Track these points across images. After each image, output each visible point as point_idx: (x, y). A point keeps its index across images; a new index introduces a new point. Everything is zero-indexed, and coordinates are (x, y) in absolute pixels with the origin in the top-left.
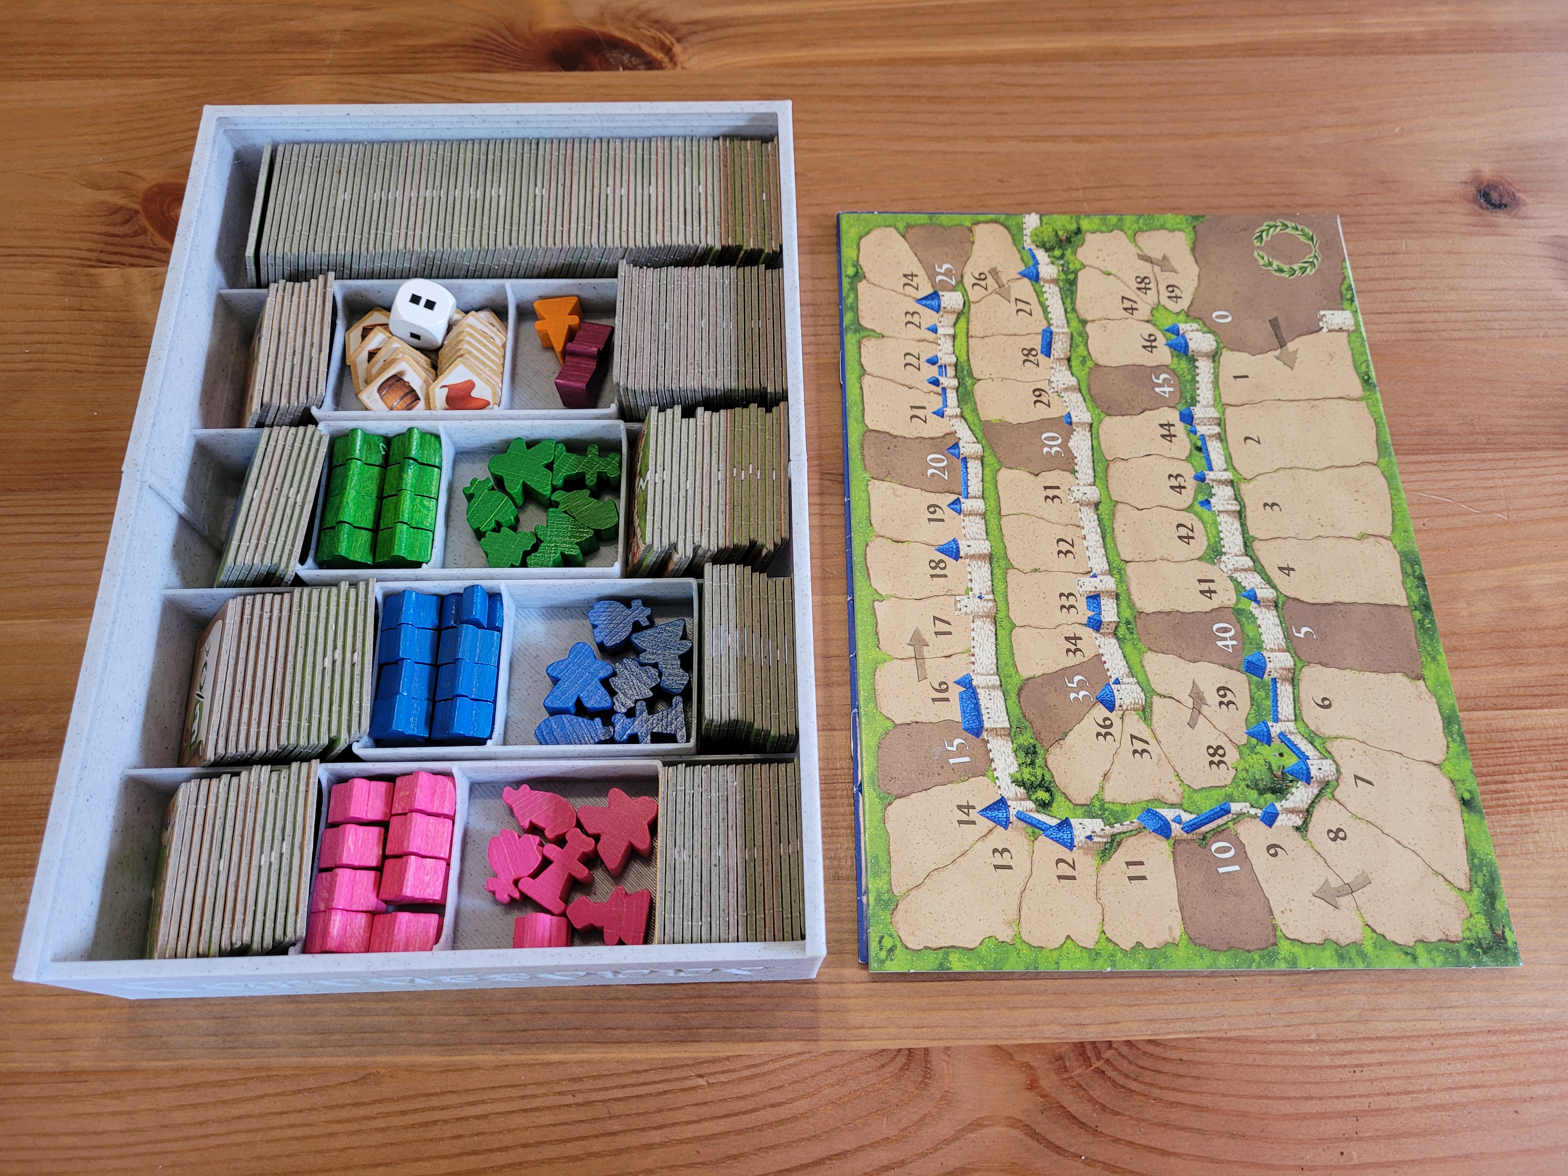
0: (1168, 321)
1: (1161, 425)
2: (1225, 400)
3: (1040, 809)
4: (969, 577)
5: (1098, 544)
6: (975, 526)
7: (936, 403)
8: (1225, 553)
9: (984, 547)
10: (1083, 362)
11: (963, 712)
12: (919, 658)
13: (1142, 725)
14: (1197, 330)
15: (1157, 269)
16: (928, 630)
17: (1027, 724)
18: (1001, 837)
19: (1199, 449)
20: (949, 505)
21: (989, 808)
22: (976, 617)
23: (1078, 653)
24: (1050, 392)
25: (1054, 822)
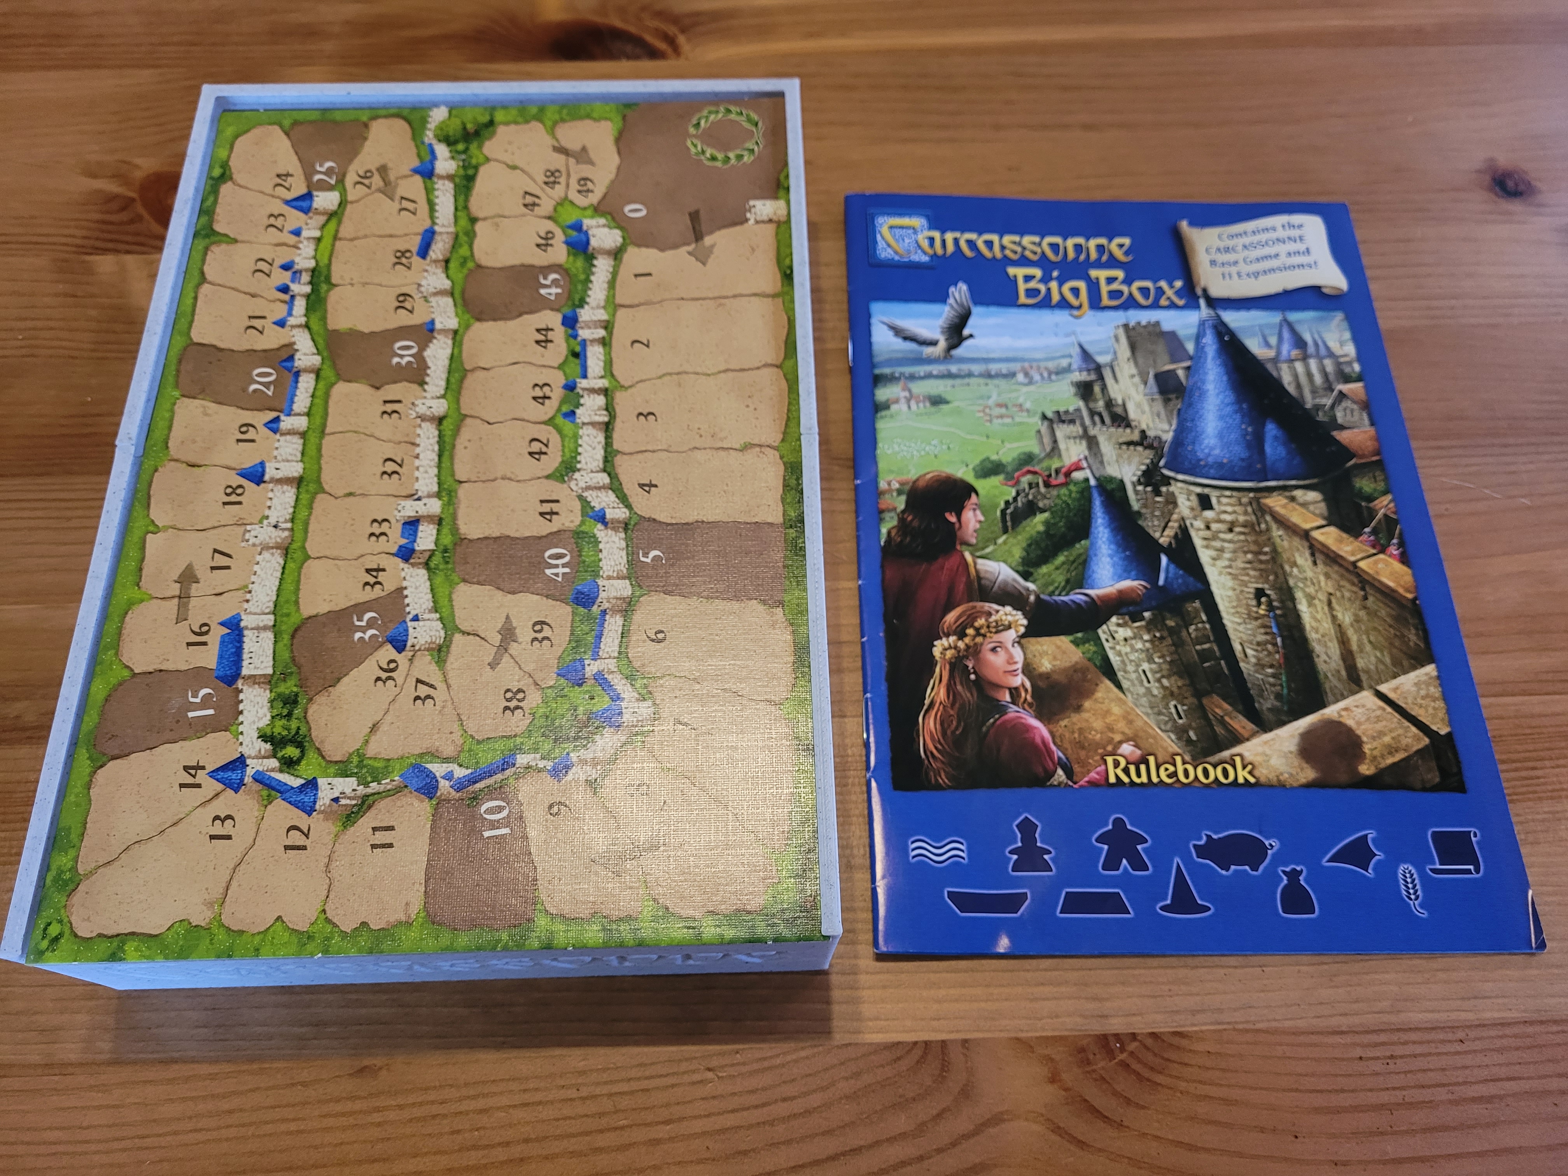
0: (569, 216)
1: (538, 330)
2: (619, 300)
3: (285, 768)
4: (269, 503)
5: (432, 463)
6: (290, 447)
7: (280, 311)
8: (579, 470)
9: (295, 469)
10: (464, 262)
11: (221, 657)
12: (183, 598)
13: (434, 667)
14: (604, 226)
15: (572, 161)
16: (202, 563)
17: (294, 669)
18: (229, 801)
19: (576, 355)
20: (266, 425)
21: (224, 768)
22: (266, 547)
23: (378, 587)
24: (415, 297)
25: (296, 782)
